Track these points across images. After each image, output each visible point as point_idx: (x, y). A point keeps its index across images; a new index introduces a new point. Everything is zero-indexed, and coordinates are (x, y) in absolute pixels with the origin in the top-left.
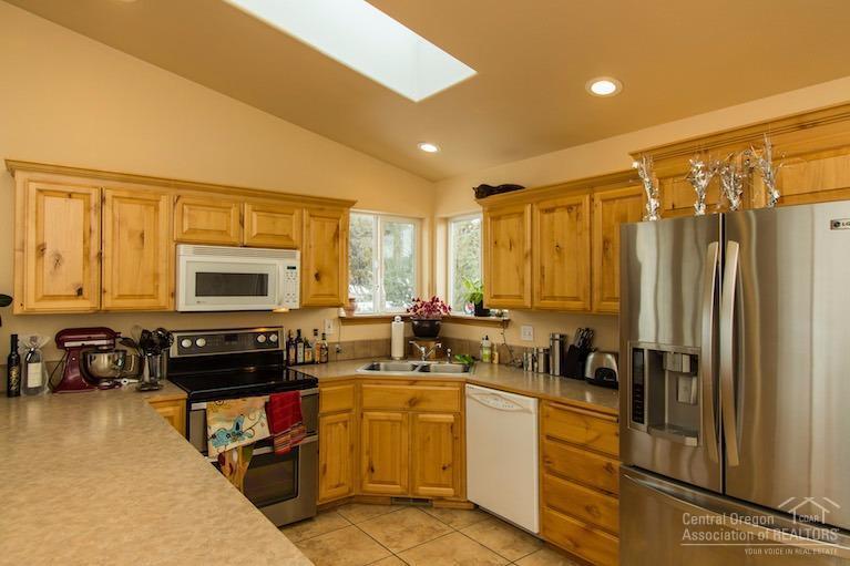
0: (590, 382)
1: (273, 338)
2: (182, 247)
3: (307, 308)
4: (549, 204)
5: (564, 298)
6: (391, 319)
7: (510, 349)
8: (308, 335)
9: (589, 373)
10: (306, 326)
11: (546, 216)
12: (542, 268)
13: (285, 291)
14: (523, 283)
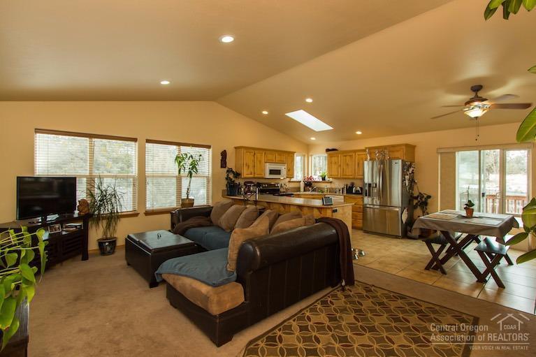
0: (354, 194)
1: (278, 185)
2: (267, 164)
4: (345, 154)
5: (348, 175)
6: (300, 182)
9: (354, 191)
10: (284, 182)
11: (344, 157)
12: (343, 169)
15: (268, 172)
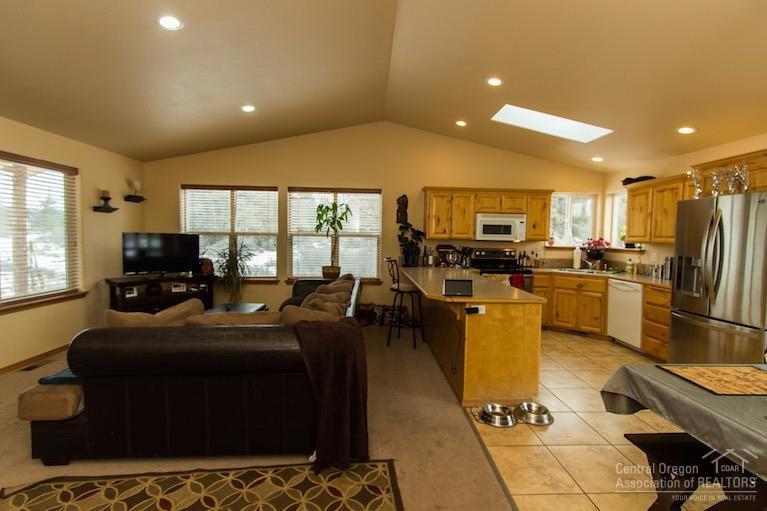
1: (513, 253)
2: (478, 215)
3: (529, 241)
4: (661, 188)
5: (667, 237)
7: (644, 266)
8: (529, 254)
10: (528, 249)
11: (660, 195)
12: (656, 222)
13: (519, 232)
14: (646, 229)
15: (479, 229)
